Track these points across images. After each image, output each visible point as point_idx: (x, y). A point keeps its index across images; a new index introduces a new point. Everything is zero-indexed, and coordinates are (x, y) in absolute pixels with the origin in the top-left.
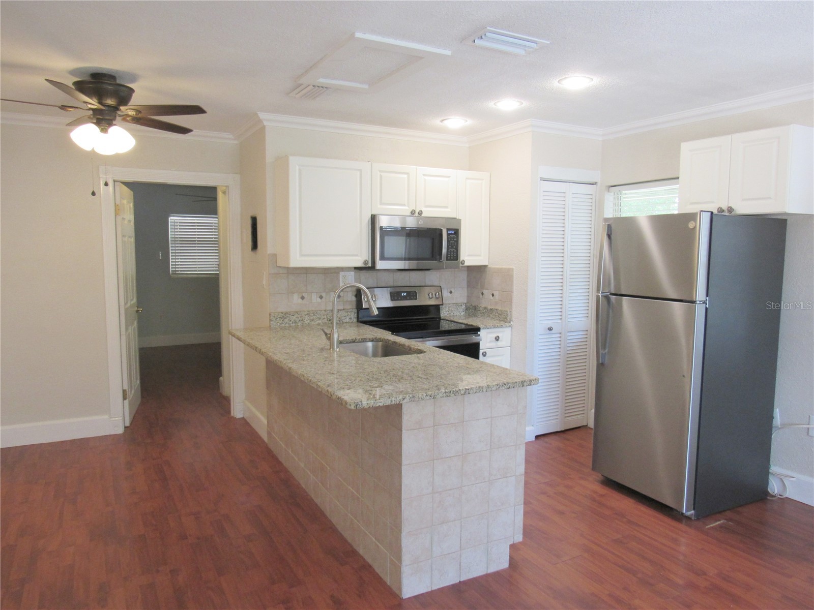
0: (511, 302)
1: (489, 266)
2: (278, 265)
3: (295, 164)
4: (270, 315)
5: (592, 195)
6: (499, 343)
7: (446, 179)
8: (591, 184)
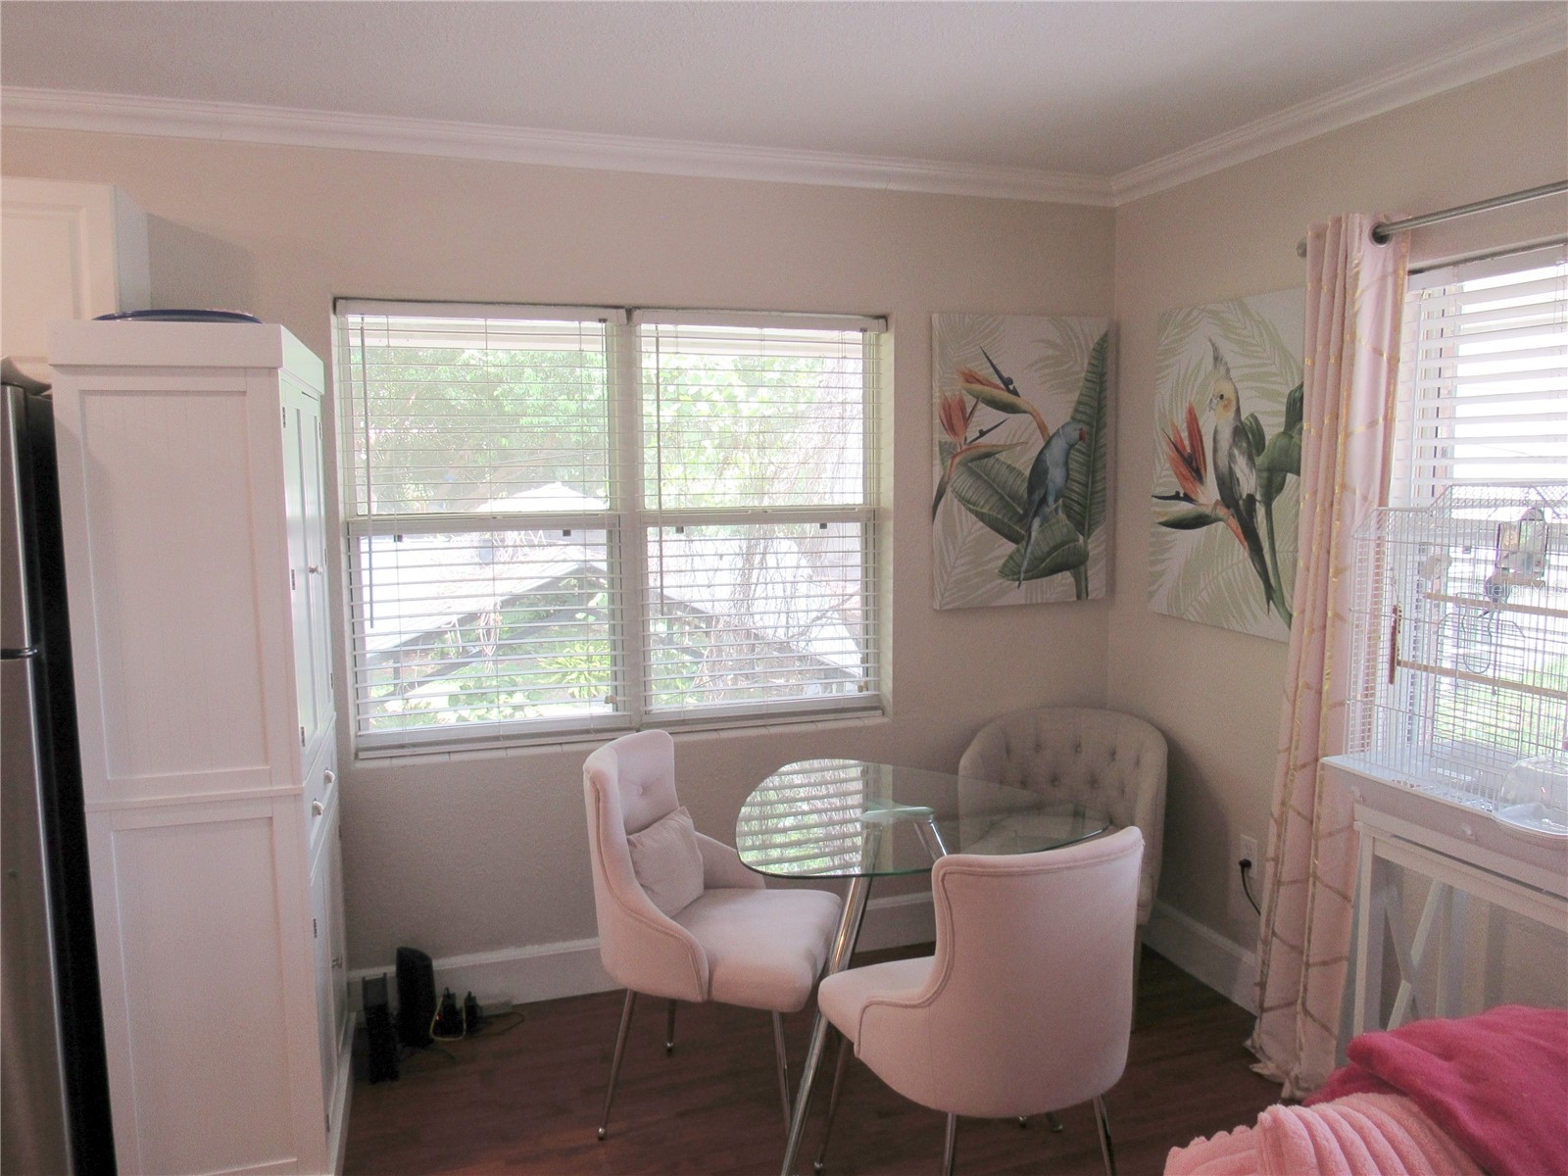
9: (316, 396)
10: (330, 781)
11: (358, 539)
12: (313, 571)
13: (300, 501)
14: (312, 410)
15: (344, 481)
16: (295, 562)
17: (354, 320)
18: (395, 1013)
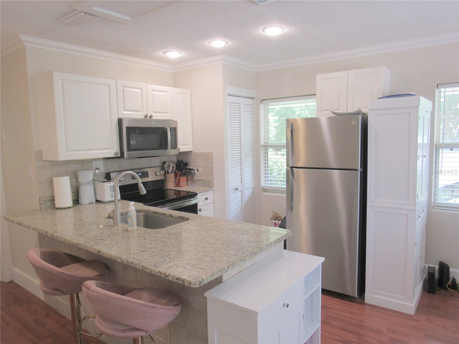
0: (212, 174)
1: (194, 151)
2: (43, 159)
3: (58, 78)
4: (40, 199)
5: (252, 105)
6: (208, 201)
7: (165, 93)
8: (251, 98)
9: (429, 111)
10: (424, 211)
11: (439, 149)
12: (425, 156)
13: (423, 139)
14: (428, 115)
15: (436, 133)
16: (419, 153)
17: (443, 90)
18: (437, 279)
